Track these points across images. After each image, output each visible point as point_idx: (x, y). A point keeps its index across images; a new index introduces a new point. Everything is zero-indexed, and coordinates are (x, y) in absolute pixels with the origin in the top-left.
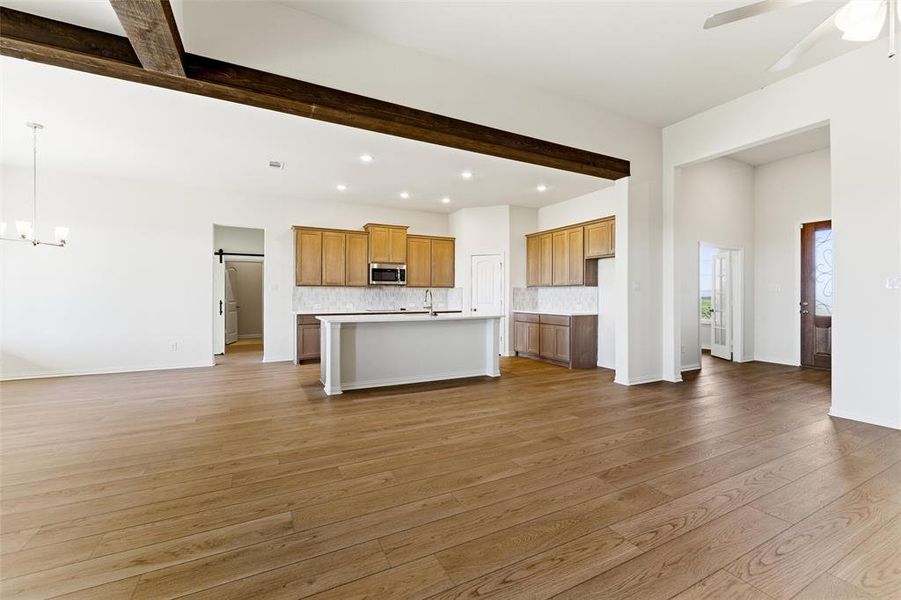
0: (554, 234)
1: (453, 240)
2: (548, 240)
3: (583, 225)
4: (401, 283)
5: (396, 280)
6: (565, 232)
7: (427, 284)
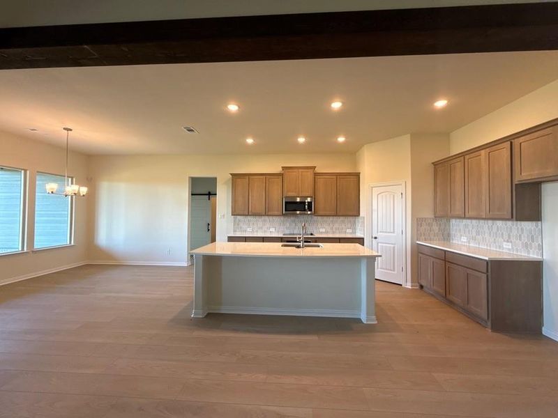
0: (467, 157)
1: (357, 175)
2: (459, 165)
3: (510, 139)
4: (309, 213)
5: (305, 210)
6: (483, 152)
7: (333, 213)
